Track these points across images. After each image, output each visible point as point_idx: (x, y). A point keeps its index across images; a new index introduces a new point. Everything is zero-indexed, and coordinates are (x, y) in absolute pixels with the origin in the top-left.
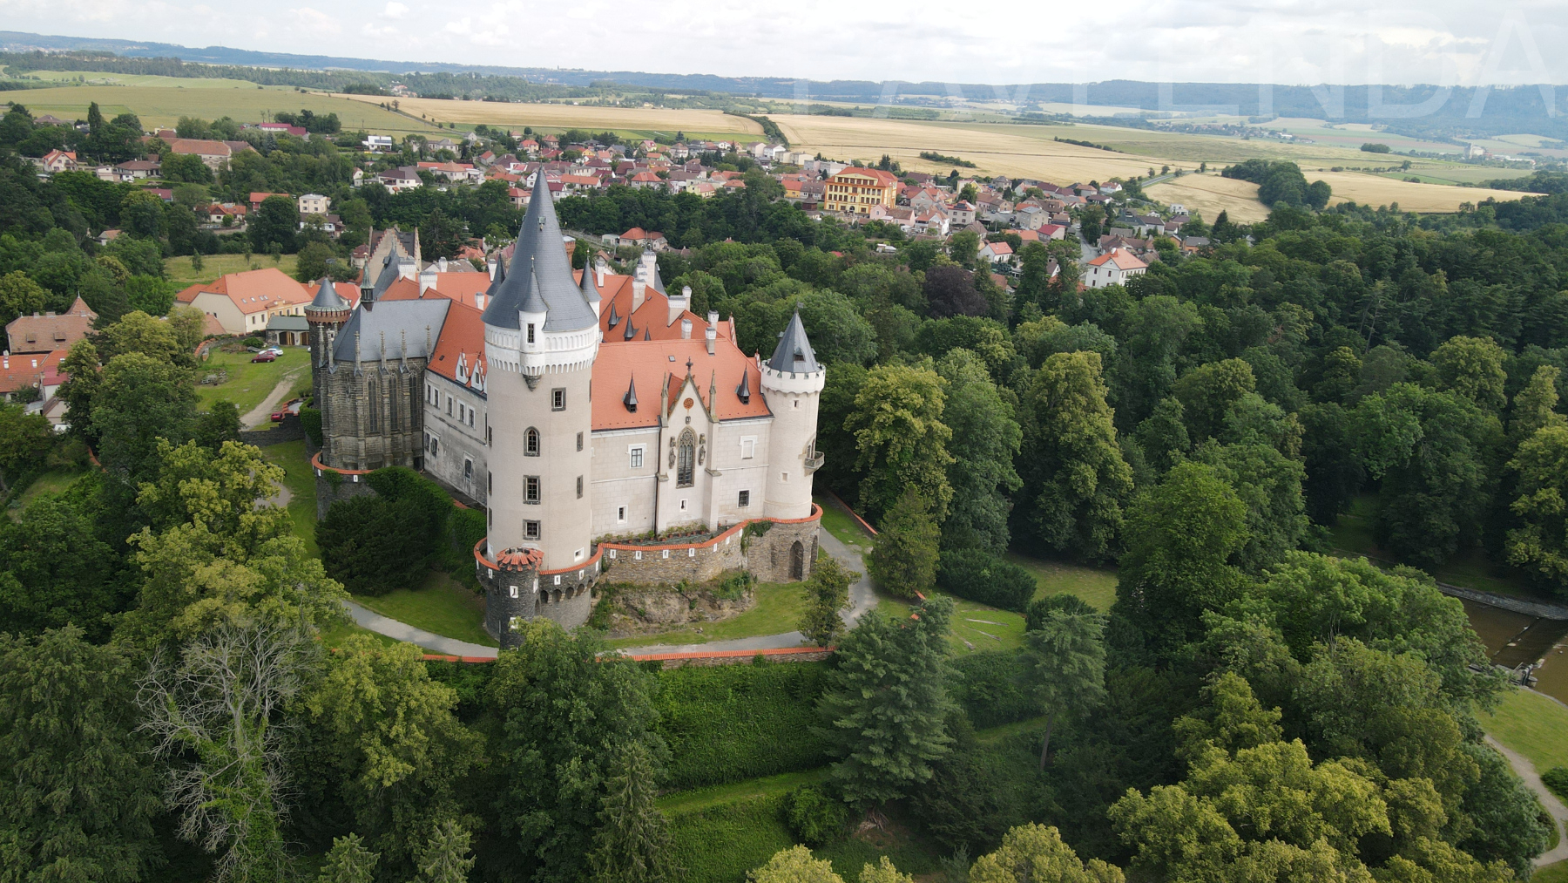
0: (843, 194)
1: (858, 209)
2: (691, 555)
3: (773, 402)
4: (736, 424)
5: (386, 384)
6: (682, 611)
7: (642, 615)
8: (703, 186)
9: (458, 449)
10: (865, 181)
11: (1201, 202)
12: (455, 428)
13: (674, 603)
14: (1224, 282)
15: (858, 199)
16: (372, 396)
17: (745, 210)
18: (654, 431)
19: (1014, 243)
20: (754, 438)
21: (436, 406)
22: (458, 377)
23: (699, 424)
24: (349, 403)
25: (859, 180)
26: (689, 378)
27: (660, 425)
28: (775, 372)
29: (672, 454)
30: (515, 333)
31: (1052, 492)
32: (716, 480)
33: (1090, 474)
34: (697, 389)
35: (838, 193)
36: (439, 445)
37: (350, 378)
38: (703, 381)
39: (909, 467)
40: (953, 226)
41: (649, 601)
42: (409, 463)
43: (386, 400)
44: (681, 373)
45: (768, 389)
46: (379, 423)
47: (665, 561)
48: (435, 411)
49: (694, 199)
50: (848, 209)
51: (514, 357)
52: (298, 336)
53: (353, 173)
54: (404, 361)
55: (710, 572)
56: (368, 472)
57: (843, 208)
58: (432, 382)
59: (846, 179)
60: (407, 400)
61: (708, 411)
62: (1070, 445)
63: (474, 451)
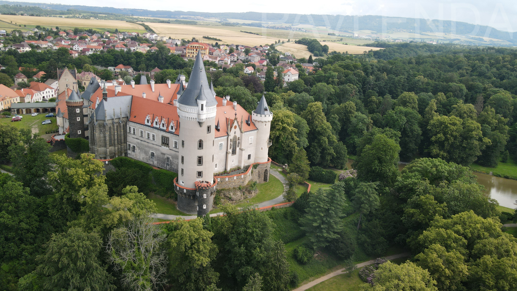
0: (193, 51)
2: (242, 177)
3: (257, 124)
4: (248, 133)
5: (115, 127)
6: (241, 196)
7: (230, 199)
8: (143, 49)
9: (147, 149)
10: (200, 47)
11: (293, 51)
12: (145, 141)
13: (239, 193)
14: (330, 78)
16: (110, 132)
17: (161, 58)
18: (226, 137)
20: (252, 137)
21: (134, 134)
22: (146, 123)
23: (238, 135)
24: (102, 135)
25: (198, 47)
26: (236, 119)
27: (228, 135)
28: (259, 115)
29: (231, 144)
30: (196, 108)
31: (315, 146)
32: (243, 152)
33: (327, 140)
34: (238, 122)
35: (191, 51)
36: (136, 148)
37: (103, 126)
38: (239, 120)
39: (286, 142)
40: (231, 61)
41: (232, 194)
42: (123, 155)
43: (116, 133)
44: (233, 118)
45: (256, 121)
46: (113, 142)
47: (235, 180)
48: (134, 136)
49: (141, 54)
51: (195, 116)
52: (24, 110)
54: (121, 119)
55: (246, 182)
56: (111, 160)
57: (193, 56)
58: (131, 125)
59: (193, 46)
60: (122, 133)
61: (240, 129)
62: (319, 131)
63: (156, 150)
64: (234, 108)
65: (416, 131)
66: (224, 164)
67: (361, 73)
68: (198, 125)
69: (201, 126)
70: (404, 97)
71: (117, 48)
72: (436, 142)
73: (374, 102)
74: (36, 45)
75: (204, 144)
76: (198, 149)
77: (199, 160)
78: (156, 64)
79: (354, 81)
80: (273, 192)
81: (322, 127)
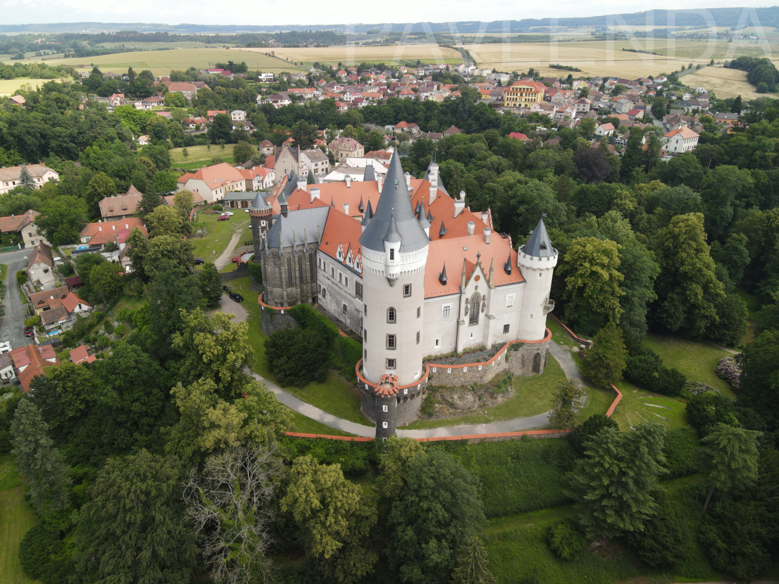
0: (515, 97)
1: (523, 106)
2: (480, 369)
3: (525, 273)
4: (504, 287)
5: (297, 259)
6: (474, 402)
7: (452, 405)
8: (438, 95)
9: (338, 297)
10: (528, 89)
12: (336, 285)
13: (470, 397)
14: (757, 150)
15: (523, 100)
16: (289, 266)
17: (461, 109)
18: (458, 296)
19: (615, 123)
20: (514, 295)
21: (324, 270)
22: (338, 257)
23: (483, 289)
24: (277, 270)
25: (524, 89)
26: (478, 264)
27: (461, 293)
28: (528, 257)
29: (467, 308)
30: (382, 253)
31: (673, 300)
32: (492, 322)
33: (699, 291)
34: (482, 270)
35: (512, 97)
36: (327, 292)
37: (277, 256)
38: (486, 266)
39: (597, 298)
40: (578, 113)
41: (456, 397)
42: (310, 301)
43: (297, 268)
44: (474, 260)
45: (523, 266)
46: (293, 280)
47: (465, 373)
48: (324, 273)
50: (517, 105)
51: (382, 268)
52: (239, 203)
53: (256, 97)
54: (306, 246)
55: (490, 377)
56: (289, 308)
57: (515, 105)
58: (321, 256)
59: (517, 89)
60: (308, 267)
61: (488, 282)
62: (686, 273)
63: (349, 301)
64: (484, 240)
66: (454, 340)
68: (386, 283)
69: (391, 285)
71: (403, 95)
74: (299, 95)
75: (398, 315)
76: (388, 322)
77: (390, 340)
78: (454, 120)
80: (541, 399)
81: (693, 264)
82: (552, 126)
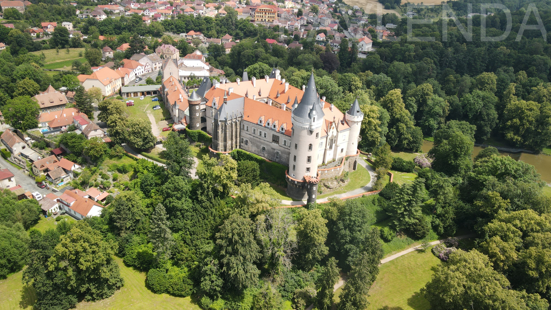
0: (262, 15)
1: (267, 20)
2: (338, 169)
3: (350, 124)
4: (343, 131)
5: (234, 126)
7: (328, 187)
8: (210, 13)
9: (258, 143)
10: (269, 10)
12: (257, 138)
13: (335, 183)
15: (267, 17)
16: (229, 130)
17: (231, 23)
18: (325, 137)
19: (325, 33)
20: (346, 134)
22: (259, 123)
23: (335, 134)
25: (267, 10)
26: (334, 121)
27: (327, 135)
29: (329, 142)
30: (309, 120)
32: (338, 147)
33: (405, 126)
34: (335, 124)
35: (260, 15)
36: (249, 142)
40: (301, 26)
43: (234, 131)
46: (230, 137)
47: (332, 172)
48: (247, 132)
49: (210, 19)
50: (264, 20)
51: (309, 126)
52: (132, 94)
54: (238, 118)
55: (341, 173)
56: (230, 152)
57: (262, 20)
58: (245, 124)
59: (262, 10)
60: (238, 130)
61: (337, 129)
62: (398, 118)
63: (267, 145)
64: (331, 110)
65: (492, 115)
67: (439, 44)
68: (309, 133)
69: (311, 134)
70: (483, 78)
71: (186, 12)
72: (511, 126)
73: (451, 81)
74: (109, 10)
75: (313, 147)
76: (308, 151)
77: (308, 159)
78: (227, 30)
79: (432, 54)
80: (361, 180)
82: (290, 35)
